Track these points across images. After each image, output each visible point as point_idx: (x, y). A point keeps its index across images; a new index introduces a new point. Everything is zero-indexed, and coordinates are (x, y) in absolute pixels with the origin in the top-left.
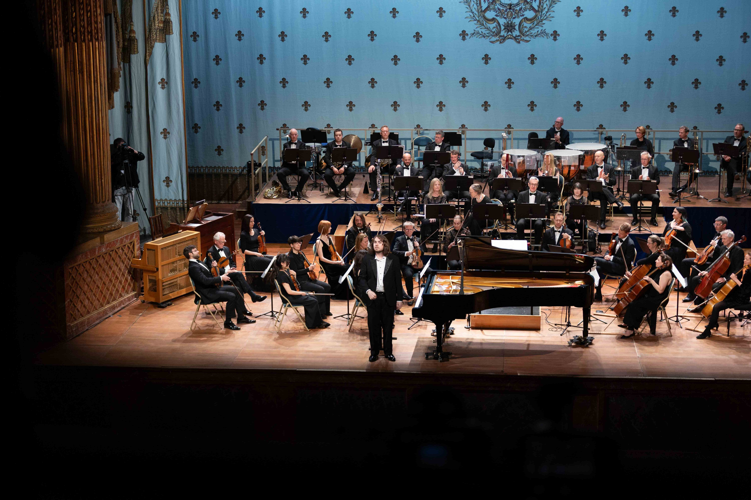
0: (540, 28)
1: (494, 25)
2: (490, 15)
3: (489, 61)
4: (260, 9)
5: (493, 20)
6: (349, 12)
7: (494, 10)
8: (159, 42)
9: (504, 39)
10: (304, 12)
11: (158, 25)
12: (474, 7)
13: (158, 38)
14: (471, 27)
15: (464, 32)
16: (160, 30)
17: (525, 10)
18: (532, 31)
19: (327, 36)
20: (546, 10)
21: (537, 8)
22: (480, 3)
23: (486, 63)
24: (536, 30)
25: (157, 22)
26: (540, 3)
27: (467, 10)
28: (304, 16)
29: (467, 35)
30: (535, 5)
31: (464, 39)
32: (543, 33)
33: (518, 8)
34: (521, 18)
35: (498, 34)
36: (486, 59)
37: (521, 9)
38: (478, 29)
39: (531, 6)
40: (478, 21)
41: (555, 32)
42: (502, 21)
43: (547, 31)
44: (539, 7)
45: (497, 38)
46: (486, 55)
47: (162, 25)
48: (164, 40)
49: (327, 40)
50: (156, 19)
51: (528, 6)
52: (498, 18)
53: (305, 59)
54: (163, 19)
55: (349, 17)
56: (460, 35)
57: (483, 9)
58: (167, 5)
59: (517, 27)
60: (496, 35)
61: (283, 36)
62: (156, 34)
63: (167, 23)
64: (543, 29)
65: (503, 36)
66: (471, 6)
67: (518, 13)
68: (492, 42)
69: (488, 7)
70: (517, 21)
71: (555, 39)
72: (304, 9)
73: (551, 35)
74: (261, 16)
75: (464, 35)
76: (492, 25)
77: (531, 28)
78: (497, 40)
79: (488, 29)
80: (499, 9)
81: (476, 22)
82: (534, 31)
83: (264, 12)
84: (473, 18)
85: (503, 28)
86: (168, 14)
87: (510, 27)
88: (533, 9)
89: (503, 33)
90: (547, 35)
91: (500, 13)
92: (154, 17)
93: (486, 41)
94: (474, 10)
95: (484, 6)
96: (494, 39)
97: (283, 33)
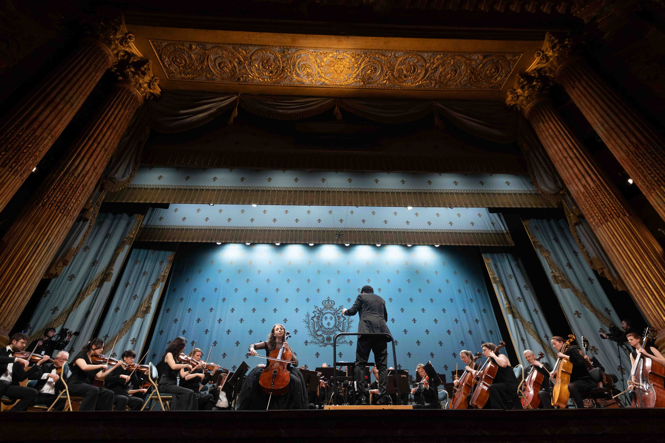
0: (343, 340)
1: (321, 338)
2: (319, 333)
3: (319, 356)
4: (207, 330)
5: (321, 335)
6: (251, 332)
7: (321, 331)
8: (140, 317)
9: (326, 345)
10: (229, 331)
11: (143, 309)
12: (312, 329)
13: (140, 316)
14: (310, 339)
15: (306, 341)
16: (143, 311)
17: (336, 331)
18: (339, 341)
19: (238, 343)
20: (346, 331)
21: (341, 330)
22: (315, 328)
23: (317, 357)
24: (341, 340)
25: (143, 307)
26: (343, 328)
27: (308, 331)
28: (228, 334)
29: (308, 343)
30: (341, 328)
31: (306, 345)
32: (345, 342)
33: (333, 330)
34: (334, 334)
35: (323, 342)
36: (317, 355)
37: (334, 330)
38: (314, 340)
39: (339, 329)
40: (314, 336)
41: (351, 341)
42: (325, 336)
43: (347, 341)
44: (342, 329)
45: (323, 344)
46: (317, 353)
47: (145, 309)
48: (143, 317)
49: (237, 345)
50: (143, 306)
51: (337, 329)
52: (323, 334)
53: (224, 355)
54: (147, 306)
55: (250, 334)
56: (305, 343)
57: (316, 330)
58: (152, 299)
59: (332, 339)
60: (322, 343)
61: (215, 343)
62: (140, 314)
63: (148, 308)
64: (345, 339)
65: (326, 343)
66: (310, 329)
67: (332, 332)
68: (320, 346)
69: (319, 329)
70: (332, 336)
71: (351, 345)
72: (229, 330)
73: (349, 343)
74: (206, 333)
75: (306, 343)
76: (320, 338)
77: (339, 340)
78: (323, 345)
79: (318, 340)
80: (324, 330)
81: (312, 336)
82: (341, 341)
83: (208, 331)
84: (311, 335)
85: (325, 339)
86: (151, 303)
87: (329, 339)
88: (340, 330)
89: (325, 342)
90: (347, 343)
91: (324, 332)
92: (143, 304)
93: (317, 346)
94: (311, 331)
95: (317, 329)
96: (321, 345)
97: (215, 342)
